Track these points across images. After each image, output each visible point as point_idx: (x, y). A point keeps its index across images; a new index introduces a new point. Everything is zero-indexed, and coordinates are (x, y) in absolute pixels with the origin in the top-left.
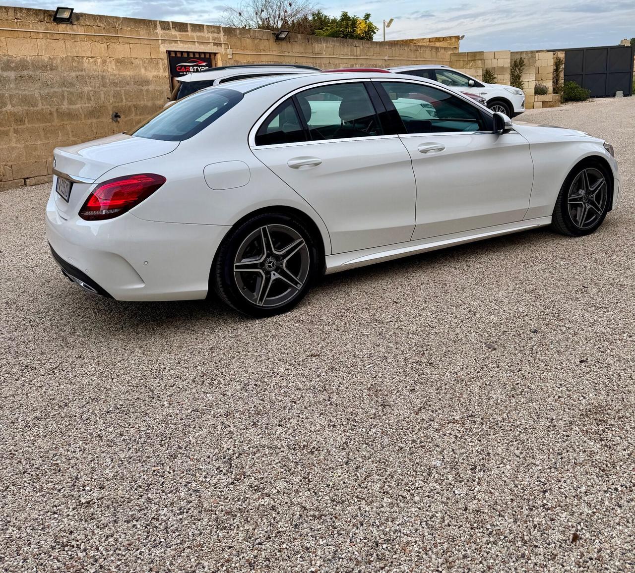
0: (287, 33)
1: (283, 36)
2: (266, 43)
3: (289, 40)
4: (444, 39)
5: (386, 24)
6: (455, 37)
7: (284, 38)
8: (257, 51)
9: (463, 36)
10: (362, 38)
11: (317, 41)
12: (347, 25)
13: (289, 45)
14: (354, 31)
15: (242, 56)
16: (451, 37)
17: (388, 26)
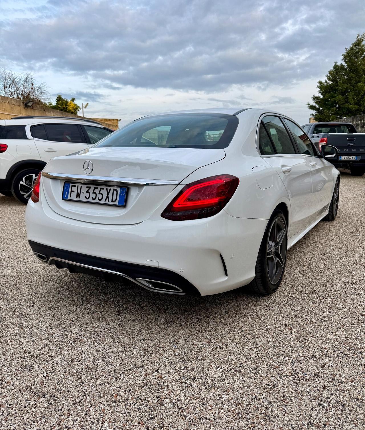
0: (32, 103)
1: (30, 104)
2: (18, 108)
3: (33, 108)
4: (109, 120)
5: (84, 106)
6: (116, 119)
7: (30, 106)
8: (13, 113)
9: (120, 120)
10: (72, 113)
11: (49, 111)
12: (63, 103)
13: (33, 111)
14: (67, 108)
15: (3, 115)
16: (113, 120)
17: (85, 107)
